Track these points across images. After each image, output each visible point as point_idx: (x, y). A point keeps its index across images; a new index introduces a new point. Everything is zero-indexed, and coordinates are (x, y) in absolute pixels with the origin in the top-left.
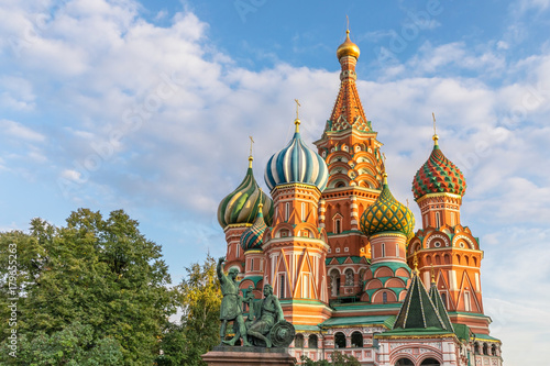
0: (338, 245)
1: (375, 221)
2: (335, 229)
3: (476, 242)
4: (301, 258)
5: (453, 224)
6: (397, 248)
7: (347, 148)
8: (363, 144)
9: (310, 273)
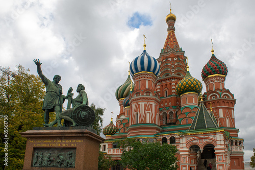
0: (166, 102)
1: (182, 87)
2: (165, 95)
3: (232, 95)
4: (145, 105)
5: (221, 88)
6: (194, 99)
7: (170, 59)
8: (178, 57)
9: (150, 112)
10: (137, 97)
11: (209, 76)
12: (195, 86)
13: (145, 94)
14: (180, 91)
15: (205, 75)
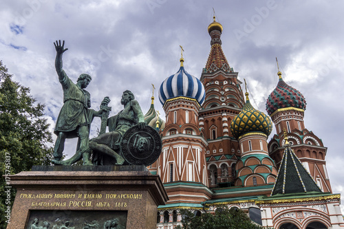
0: (214, 147)
1: (242, 123)
2: (211, 136)
3: (320, 141)
4: (186, 150)
5: (300, 129)
6: (261, 143)
7: (217, 83)
8: (229, 80)
9: (194, 162)
10: (172, 137)
11: (279, 110)
12: (261, 123)
13: (184, 132)
14: (238, 131)
15: (272, 108)
